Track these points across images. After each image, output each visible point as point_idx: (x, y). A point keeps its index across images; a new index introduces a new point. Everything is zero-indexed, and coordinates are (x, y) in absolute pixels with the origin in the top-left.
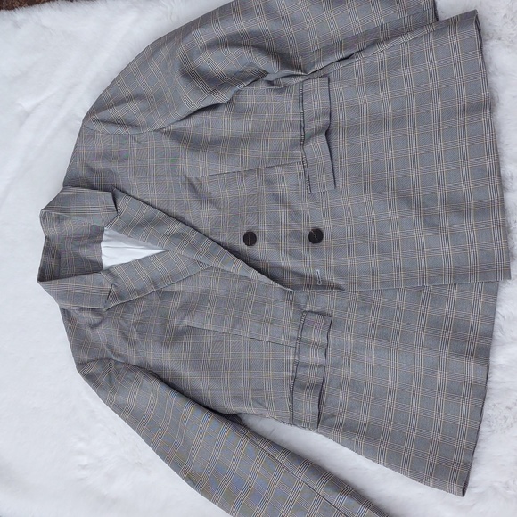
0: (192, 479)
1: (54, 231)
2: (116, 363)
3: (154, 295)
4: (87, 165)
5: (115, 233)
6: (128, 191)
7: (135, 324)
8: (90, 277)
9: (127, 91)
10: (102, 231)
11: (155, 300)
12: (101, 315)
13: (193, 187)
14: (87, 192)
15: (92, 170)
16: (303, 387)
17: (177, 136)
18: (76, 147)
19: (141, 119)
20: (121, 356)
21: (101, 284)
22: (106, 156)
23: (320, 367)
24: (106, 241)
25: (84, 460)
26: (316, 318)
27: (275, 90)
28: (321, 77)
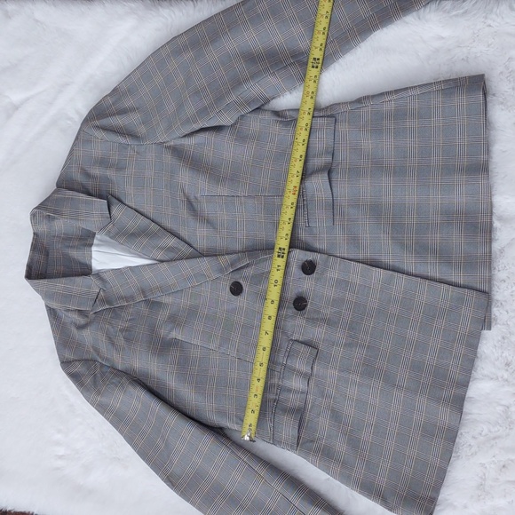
0: (171, 481)
1: (44, 228)
2: (102, 365)
3: (143, 304)
4: (82, 169)
5: (108, 239)
6: (123, 200)
7: (122, 331)
8: (79, 280)
10: (94, 235)
11: (144, 309)
12: (87, 317)
13: (191, 205)
14: (83, 197)
15: (88, 175)
16: (285, 410)
17: (177, 152)
18: (72, 150)
19: (142, 130)
20: (107, 359)
21: (89, 287)
22: (103, 162)
23: (302, 393)
24: (98, 245)
25: (61, 451)
26: (302, 348)
27: (281, 122)
28: (328, 116)
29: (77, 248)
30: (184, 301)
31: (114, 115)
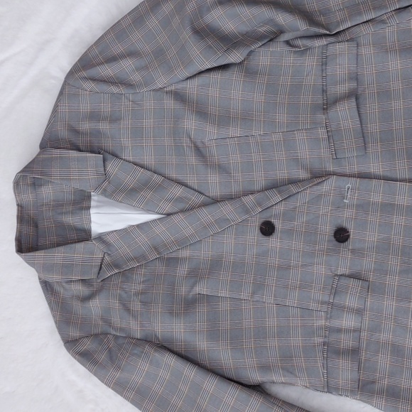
1: (29, 197)
2: (116, 337)
3: (157, 263)
7: (137, 294)
9: (118, 49)
10: (89, 197)
12: (92, 285)
13: (199, 151)
14: (74, 154)
15: (76, 132)
16: (339, 353)
17: (179, 97)
18: (56, 106)
19: (136, 77)
20: (121, 330)
21: (92, 253)
22: (94, 116)
23: (354, 331)
24: (97, 207)
27: (295, 52)
28: (347, 41)
29: (73, 213)
30: (205, 252)
31: (102, 63)
